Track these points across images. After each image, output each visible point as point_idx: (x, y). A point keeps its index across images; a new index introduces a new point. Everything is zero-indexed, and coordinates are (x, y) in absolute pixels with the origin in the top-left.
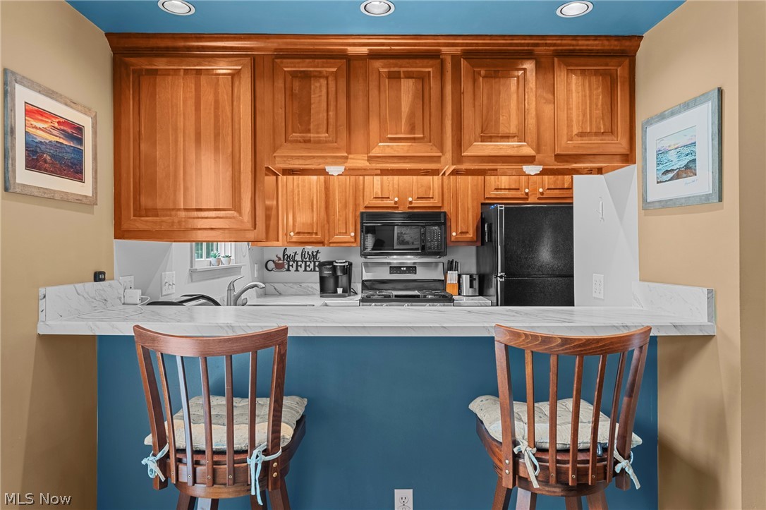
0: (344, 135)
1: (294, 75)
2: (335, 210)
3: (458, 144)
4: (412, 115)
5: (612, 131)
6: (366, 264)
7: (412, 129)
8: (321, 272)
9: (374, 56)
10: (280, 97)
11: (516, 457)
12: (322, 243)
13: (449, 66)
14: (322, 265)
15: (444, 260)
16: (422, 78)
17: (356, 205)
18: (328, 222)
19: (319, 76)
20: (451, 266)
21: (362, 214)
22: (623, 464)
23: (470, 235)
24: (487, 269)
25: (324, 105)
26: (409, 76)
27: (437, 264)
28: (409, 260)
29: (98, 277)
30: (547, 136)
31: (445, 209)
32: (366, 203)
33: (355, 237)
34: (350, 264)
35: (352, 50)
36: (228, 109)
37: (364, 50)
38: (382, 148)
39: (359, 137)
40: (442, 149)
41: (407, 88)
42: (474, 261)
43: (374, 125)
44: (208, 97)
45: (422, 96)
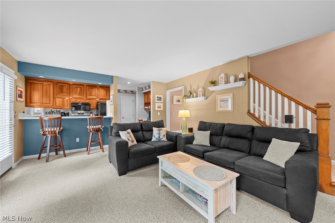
0: (69, 94)
1: (60, 86)
2: (65, 102)
3: (86, 96)
4: (79, 92)
5: (107, 96)
6: (72, 113)
7: (79, 94)
8: (61, 114)
9: (74, 84)
10: (58, 88)
11: (90, 129)
12: (62, 108)
13: (85, 87)
14: (61, 113)
15: (90, 112)
16: (81, 88)
17: (70, 101)
18: (63, 104)
19: (65, 86)
20: (91, 113)
21: (71, 103)
22: (101, 129)
23: (95, 107)
24: (98, 114)
25: (65, 90)
26: (79, 87)
27: (88, 113)
28: (82, 112)
29: (24, 112)
30: (99, 96)
31: (90, 103)
32: (72, 101)
33: (70, 107)
34: (69, 113)
35: (70, 83)
36: (48, 89)
37: (72, 83)
38: (75, 96)
39: (71, 94)
40: (84, 97)
41: (79, 89)
42: (96, 112)
43: (74, 93)
44: (45, 87)
45: (81, 90)
